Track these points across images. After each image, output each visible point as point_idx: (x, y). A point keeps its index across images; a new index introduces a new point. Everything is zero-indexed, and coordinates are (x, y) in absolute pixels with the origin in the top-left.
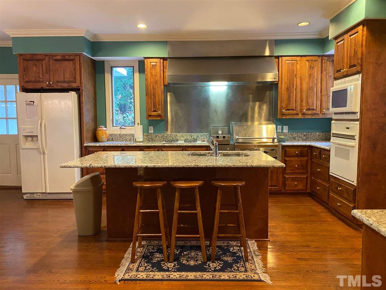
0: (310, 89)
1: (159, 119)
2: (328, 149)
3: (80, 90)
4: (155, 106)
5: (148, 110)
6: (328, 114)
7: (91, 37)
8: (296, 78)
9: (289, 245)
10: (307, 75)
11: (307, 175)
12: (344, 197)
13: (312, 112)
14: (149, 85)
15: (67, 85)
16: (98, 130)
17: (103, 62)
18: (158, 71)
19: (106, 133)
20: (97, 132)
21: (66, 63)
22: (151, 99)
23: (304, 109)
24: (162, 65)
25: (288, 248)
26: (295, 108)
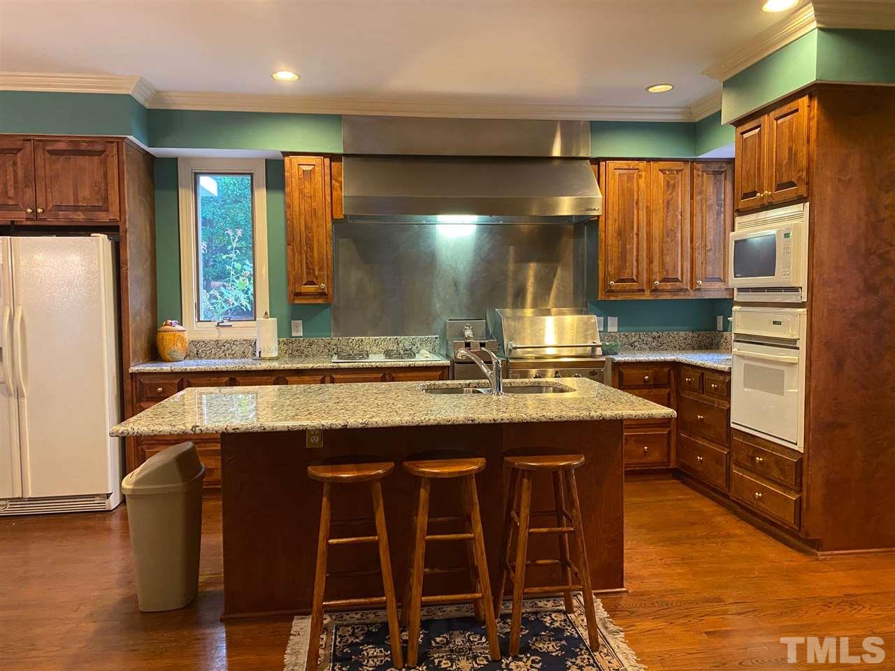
0: (669, 233)
1: (320, 301)
2: (726, 370)
3: (118, 231)
4: (310, 270)
5: (292, 280)
6: (706, 290)
7: (147, 98)
8: (638, 209)
9: (674, 599)
10: (661, 201)
11: (668, 429)
12: (772, 478)
13: (672, 285)
14: (294, 221)
15: (82, 217)
16: (160, 331)
17: (174, 161)
18: (319, 186)
19: (183, 339)
20: (160, 335)
21: (83, 161)
22: (301, 253)
23: (655, 280)
24: (327, 171)
25: (674, 606)
26: (637, 276)
